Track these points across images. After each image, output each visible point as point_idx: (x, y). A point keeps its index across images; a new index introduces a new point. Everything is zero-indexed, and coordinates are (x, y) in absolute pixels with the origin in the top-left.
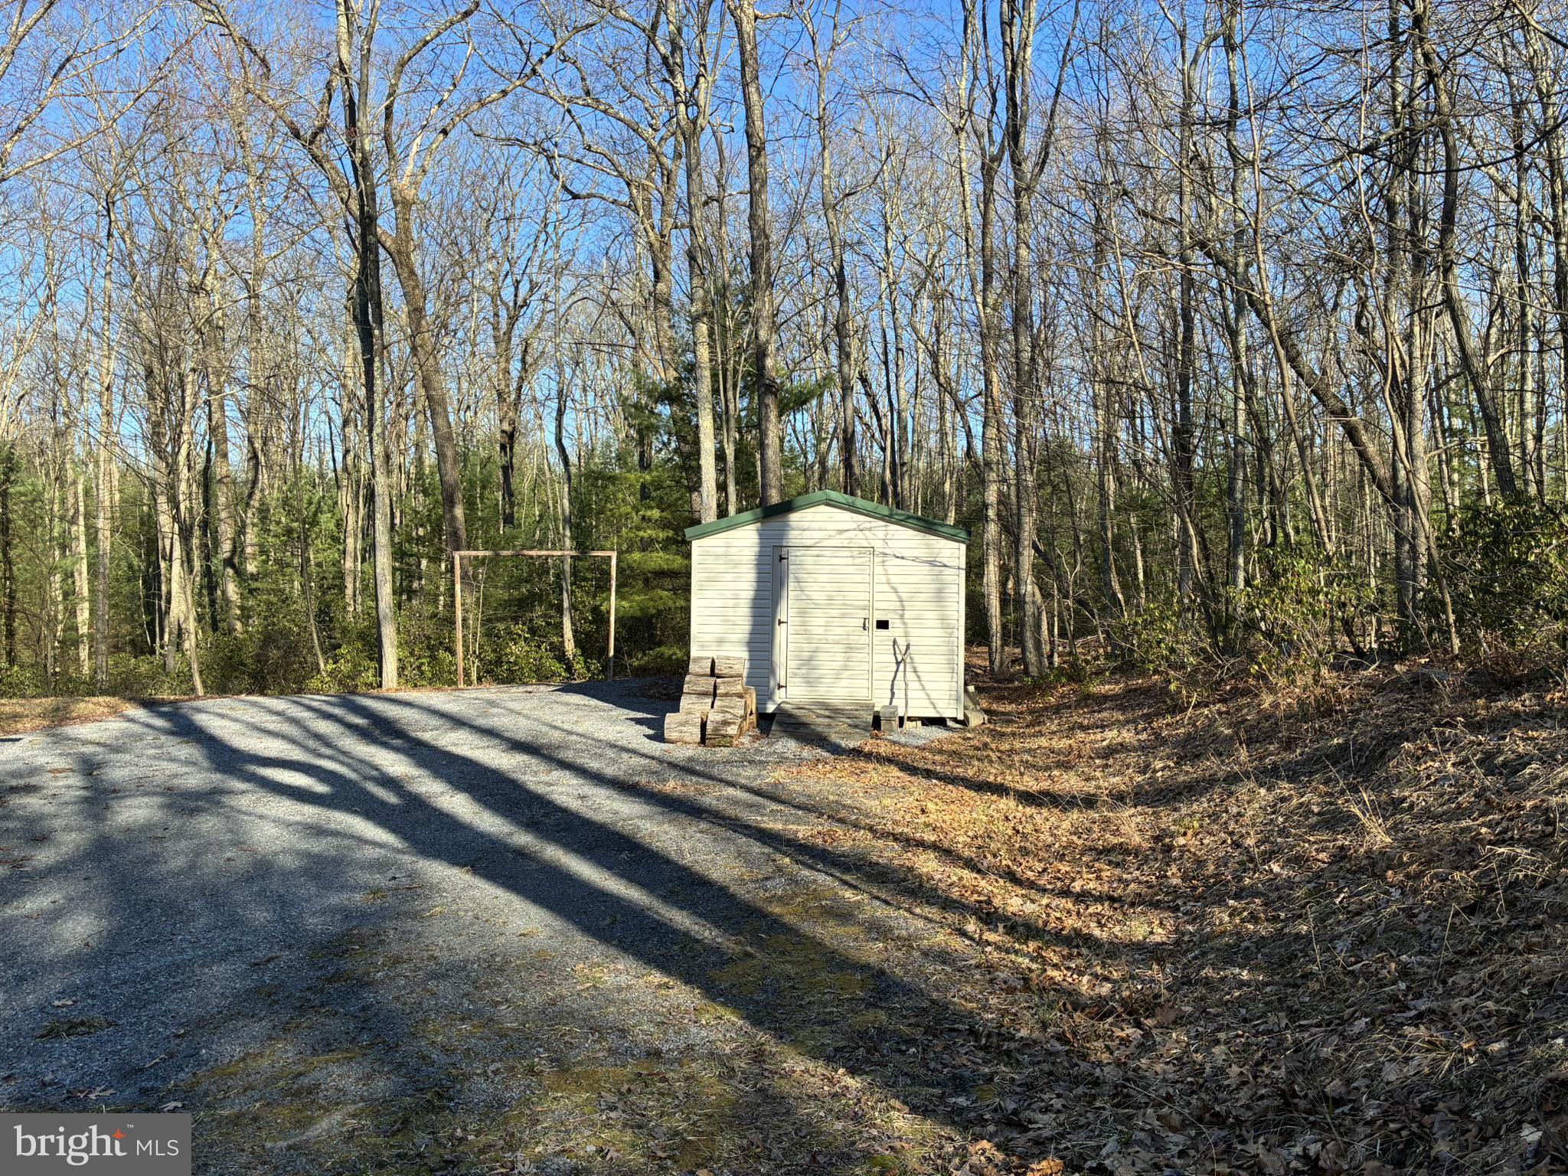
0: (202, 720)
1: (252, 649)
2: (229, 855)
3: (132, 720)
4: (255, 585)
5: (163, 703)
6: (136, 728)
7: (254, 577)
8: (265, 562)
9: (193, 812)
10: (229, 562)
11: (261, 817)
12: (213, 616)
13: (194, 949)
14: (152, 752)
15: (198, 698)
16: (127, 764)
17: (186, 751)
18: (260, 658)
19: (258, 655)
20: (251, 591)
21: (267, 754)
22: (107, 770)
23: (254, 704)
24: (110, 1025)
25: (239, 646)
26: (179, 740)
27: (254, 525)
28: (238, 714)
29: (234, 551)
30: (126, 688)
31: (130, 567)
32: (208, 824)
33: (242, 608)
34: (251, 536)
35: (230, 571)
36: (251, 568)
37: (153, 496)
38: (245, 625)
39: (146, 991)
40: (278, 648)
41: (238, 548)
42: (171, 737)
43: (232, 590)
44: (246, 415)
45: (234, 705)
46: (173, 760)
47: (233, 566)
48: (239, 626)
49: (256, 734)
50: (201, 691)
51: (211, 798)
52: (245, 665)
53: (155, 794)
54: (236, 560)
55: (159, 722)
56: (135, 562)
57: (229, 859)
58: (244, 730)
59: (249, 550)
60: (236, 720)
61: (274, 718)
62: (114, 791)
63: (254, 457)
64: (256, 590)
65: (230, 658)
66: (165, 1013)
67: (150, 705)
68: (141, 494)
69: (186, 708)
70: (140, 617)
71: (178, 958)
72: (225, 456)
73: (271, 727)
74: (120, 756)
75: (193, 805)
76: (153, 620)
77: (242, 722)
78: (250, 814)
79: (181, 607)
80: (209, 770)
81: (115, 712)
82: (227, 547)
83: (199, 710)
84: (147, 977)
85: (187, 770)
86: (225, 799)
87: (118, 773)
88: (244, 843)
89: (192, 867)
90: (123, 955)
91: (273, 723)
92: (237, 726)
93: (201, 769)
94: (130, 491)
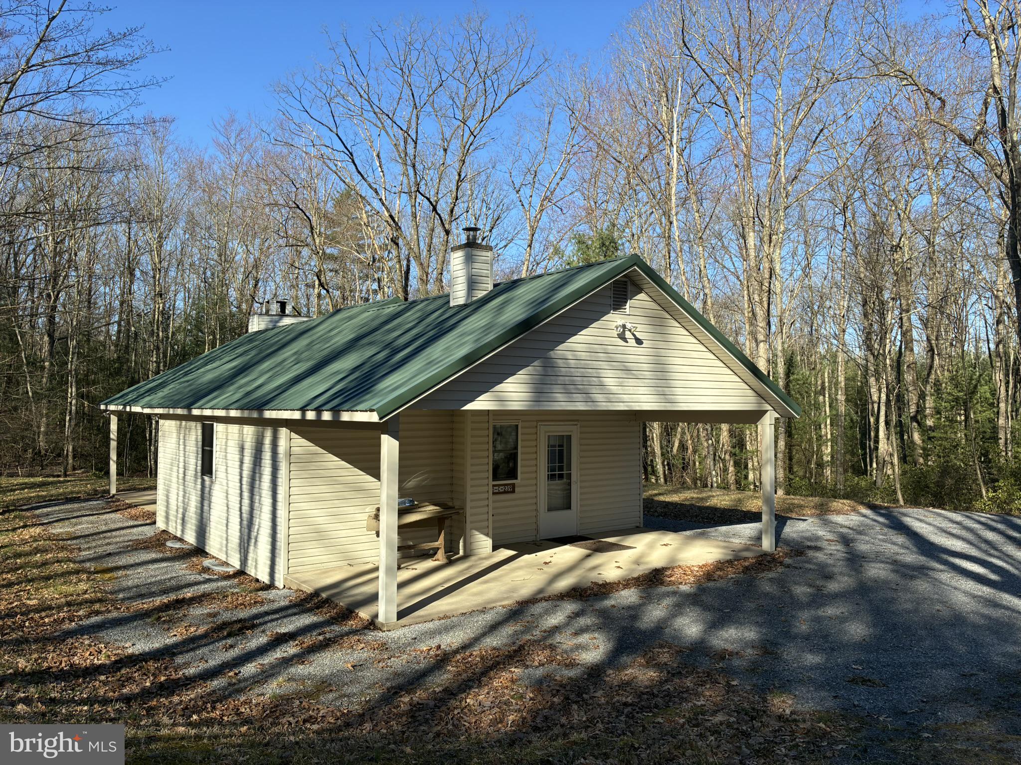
0: (908, 521)
1: (934, 478)
2: (938, 608)
3: (864, 516)
4: (932, 434)
5: (881, 507)
6: (868, 521)
7: (932, 429)
8: (940, 419)
9: (912, 577)
10: (914, 419)
11: (955, 588)
12: (906, 453)
13: (925, 657)
14: (881, 537)
15: (901, 506)
16: (867, 542)
17: (901, 539)
18: (940, 485)
19: (938, 482)
20: (930, 438)
21: (953, 548)
22: (857, 544)
23: (939, 515)
24: (884, 685)
25: (924, 475)
26: (895, 532)
27: (932, 395)
28: (930, 520)
29: (917, 412)
30: (855, 495)
31: (852, 420)
32: (922, 586)
33: (924, 449)
34: (930, 403)
35: (915, 424)
36: (930, 422)
37: (865, 376)
38: (926, 460)
39: (901, 673)
40: (952, 478)
41: (920, 410)
42: (890, 530)
43: (916, 437)
44: (925, 323)
45: (926, 514)
46: (894, 544)
47: (917, 422)
48: (921, 460)
49: (944, 534)
50: (902, 502)
51: (922, 571)
52: (928, 487)
53: (887, 563)
54: (919, 417)
55: (881, 519)
56: (855, 417)
57: (938, 610)
58: (936, 531)
59: (928, 411)
60: (930, 524)
61: (955, 526)
62: (863, 557)
63: (931, 350)
64: (933, 437)
65: (919, 482)
66: (914, 688)
67: (873, 507)
68: (857, 375)
69: (896, 512)
70: (858, 451)
71: (917, 660)
72: (912, 350)
73: (954, 531)
74: (863, 537)
75: (911, 573)
76: (865, 453)
77: (934, 526)
78: (948, 585)
79: (886, 446)
80: (917, 553)
81: (854, 510)
82: (913, 409)
83: (905, 515)
84: (900, 666)
85: (904, 551)
86: (931, 573)
87: (863, 546)
88: (946, 602)
89: (916, 611)
90: (886, 650)
91: (956, 530)
92: (931, 528)
93: (912, 552)
94: (850, 373)
